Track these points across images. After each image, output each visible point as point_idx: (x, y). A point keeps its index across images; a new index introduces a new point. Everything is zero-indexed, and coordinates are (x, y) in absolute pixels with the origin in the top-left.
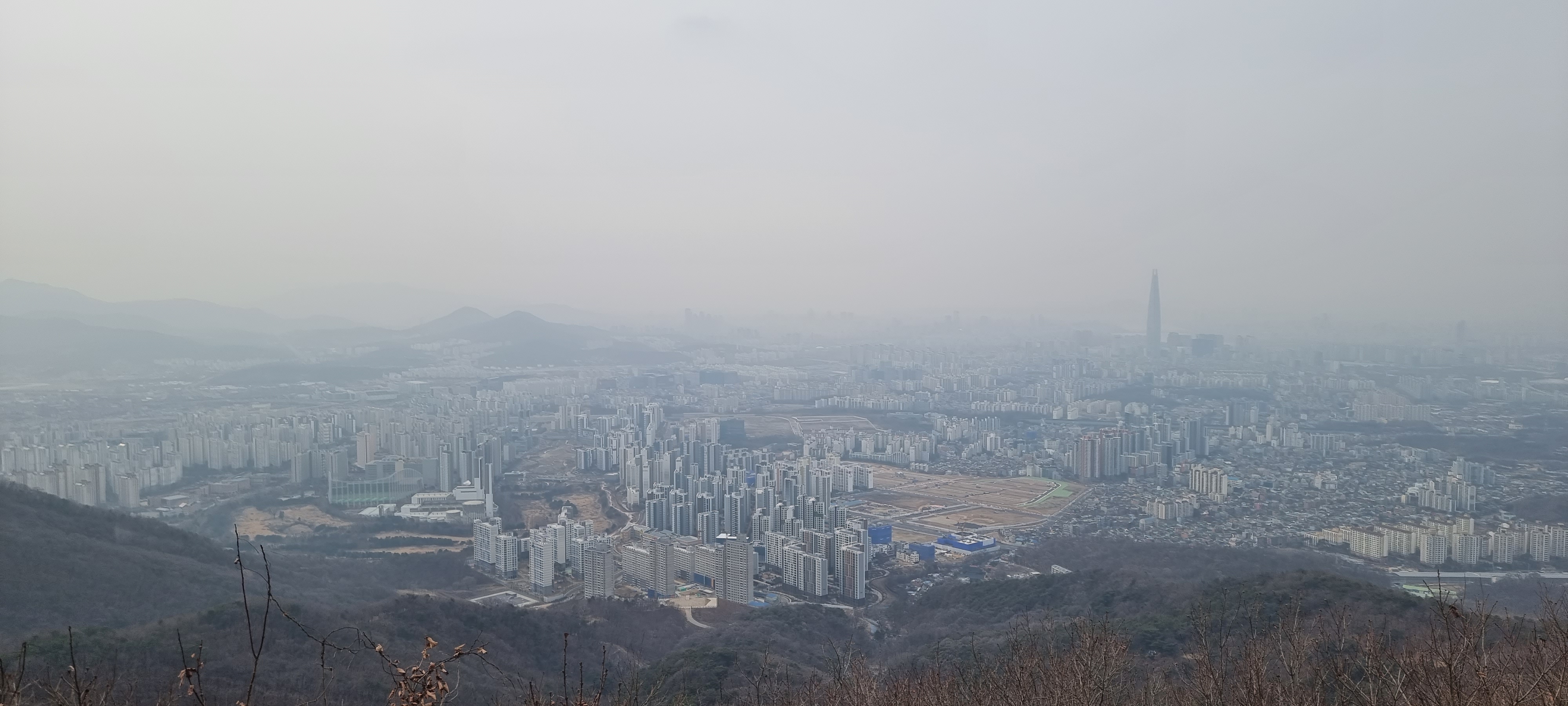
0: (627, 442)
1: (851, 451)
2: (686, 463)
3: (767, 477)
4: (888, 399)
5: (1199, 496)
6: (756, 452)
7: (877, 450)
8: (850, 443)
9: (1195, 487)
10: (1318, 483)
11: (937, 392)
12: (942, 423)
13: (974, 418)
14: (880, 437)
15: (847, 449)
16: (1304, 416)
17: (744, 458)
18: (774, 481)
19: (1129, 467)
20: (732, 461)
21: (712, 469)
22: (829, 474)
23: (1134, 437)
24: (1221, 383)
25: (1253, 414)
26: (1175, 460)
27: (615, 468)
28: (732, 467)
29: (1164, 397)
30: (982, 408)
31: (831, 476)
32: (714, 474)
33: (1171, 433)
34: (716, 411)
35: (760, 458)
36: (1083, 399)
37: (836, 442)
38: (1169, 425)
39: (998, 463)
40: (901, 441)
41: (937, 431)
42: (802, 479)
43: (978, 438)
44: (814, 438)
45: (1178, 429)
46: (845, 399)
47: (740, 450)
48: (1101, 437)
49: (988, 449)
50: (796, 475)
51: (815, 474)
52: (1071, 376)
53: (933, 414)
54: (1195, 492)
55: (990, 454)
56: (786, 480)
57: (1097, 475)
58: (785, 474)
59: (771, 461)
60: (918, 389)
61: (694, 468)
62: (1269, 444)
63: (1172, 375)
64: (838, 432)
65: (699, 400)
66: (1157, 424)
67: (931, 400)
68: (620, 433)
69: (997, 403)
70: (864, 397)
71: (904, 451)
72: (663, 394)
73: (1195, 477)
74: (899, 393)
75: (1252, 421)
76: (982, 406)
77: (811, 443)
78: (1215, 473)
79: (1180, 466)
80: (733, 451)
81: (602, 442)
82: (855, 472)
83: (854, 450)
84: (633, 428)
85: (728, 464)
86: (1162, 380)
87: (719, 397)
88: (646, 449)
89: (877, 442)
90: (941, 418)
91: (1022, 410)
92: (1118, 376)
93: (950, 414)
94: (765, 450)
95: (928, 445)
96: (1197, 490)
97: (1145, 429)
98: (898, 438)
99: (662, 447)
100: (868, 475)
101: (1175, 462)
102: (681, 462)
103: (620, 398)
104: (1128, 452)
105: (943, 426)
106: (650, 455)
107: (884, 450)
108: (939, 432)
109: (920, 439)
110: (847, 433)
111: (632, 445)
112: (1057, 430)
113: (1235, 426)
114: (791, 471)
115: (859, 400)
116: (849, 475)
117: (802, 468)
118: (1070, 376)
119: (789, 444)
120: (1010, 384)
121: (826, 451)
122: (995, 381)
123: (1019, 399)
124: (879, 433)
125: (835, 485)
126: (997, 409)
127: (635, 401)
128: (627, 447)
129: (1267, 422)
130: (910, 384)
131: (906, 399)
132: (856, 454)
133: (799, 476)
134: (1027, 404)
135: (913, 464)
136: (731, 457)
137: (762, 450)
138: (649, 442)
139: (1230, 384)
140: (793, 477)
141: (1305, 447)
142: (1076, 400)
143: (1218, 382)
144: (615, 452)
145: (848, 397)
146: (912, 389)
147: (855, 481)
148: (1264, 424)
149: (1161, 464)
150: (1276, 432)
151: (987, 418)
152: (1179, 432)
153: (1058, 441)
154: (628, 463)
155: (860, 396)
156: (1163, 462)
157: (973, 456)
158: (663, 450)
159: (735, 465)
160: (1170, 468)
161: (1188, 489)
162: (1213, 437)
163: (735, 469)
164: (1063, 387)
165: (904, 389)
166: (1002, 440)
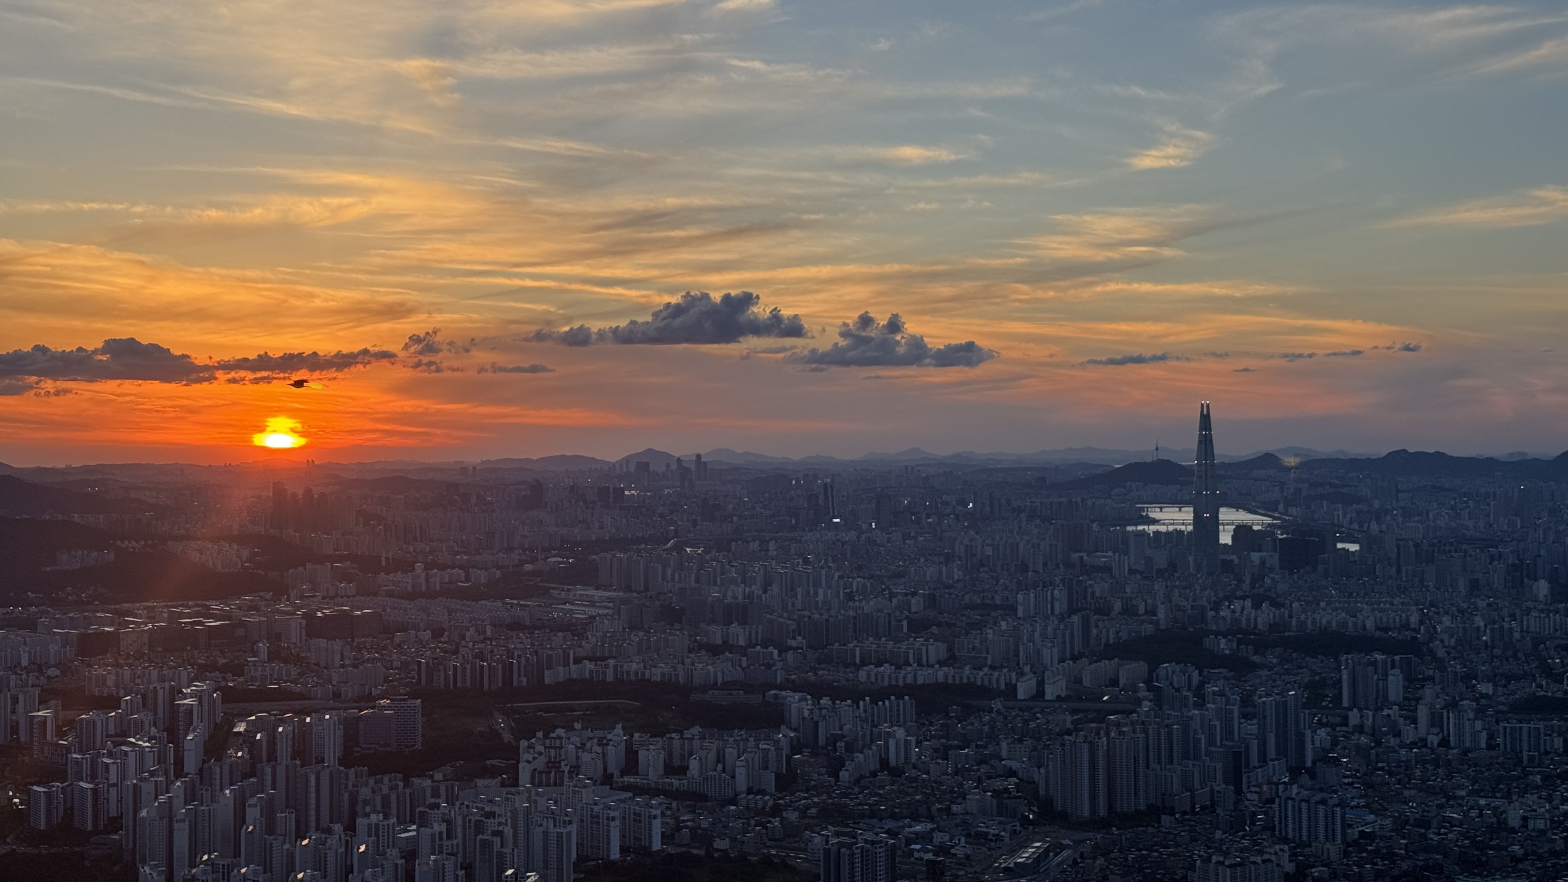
0: (141, 768)
1: (616, 773)
2: (269, 811)
3: (441, 833)
4: (693, 664)
5: (1295, 848)
6: (420, 781)
7: (671, 769)
8: (615, 755)
9: (1286, 831)
10: (1514, 818)
11: (791, 648)
12: (800, 711)
13: (864, 700)
14: (677, 743)
15: (609, 771)
16: (1486, 688)
17: (394, 797)
18: (455, 842)
19: (1163, 794)
20: (366, 803)
21: (324, 822)
22: (570, 822)
23: (1170, 734)
24: (1334, 624)
25: (1395, 683)
26: (1249, 777)
27: (115, 824)
28: (367, 815)
29: (1227, 652)
30: (879, 680)
31: (573, 829)
32: (329, 831)
33: (1240, 724)
34: (337, 696)
35: (428, 792)
36: (1074, 659)
37: (586, 757)
38: (1236, 709)
39: (910, 790)
40: (718, 752)
41: (791, 728)
42: (515, 836)
43: (872, 741)
44: (542, 749)
45: (1254, 716)
46: (607, 666)
47: (386, 779)
48: (1108, 734)
49: (893, 762)
50: (501, 828)
51: (541, 825)
52: (1052, 613)
53: (783, 693)
54: (1285, 840)
55: (896, 773)
56: (481, 840)
57: (1102, 811)
58: (479, 828)
59: (451, 802)
60: (754, 642)
61: (285, 818)
62: (1422, 743)
63: (1243, 609)
64: (591, 735)
65: (301, 675)
66: (1213, 706)
67: (779, 665)
68: (124, 748)
69: (909, 669)
70: (644, 661)
71: (724, 771)
72: (222, 661)
73: (1286, 811)
74: (715, 651)
75: (1392, 697)
76: (879, 676)
77: (534, 758)
78: (1323, 802)
79: (1258, 789)
80: (372, 781)
81: (86, 769)
82: (624, 818)
83: (623, 773)
84: (154, 738)
85: (359, 808)
86: (1224, 618)
87: (343, 666)
88: (182, 782)
89: (670, 755)
90: (800, 700)
91: (958, 682)
92: (1141, 610)
93: (816, 691)
94: (439, 776)
95: (772, 755)
96: (1290, 836)
97: (1191, 718)
98: (714, 746)
99: (218, 777)
100: (650, 823)
101: (1249, 782)
102: (258, 808)
103: (127, 671)
104: (1159, 763)
105: (804, 718)
106: (191, 795)
107: (683, 770)
108: (795, 730)
109: (757, 746)
110: (609, 736)
111: (152, 774)
112: (1026, 722)
113: (1360, 710)
114: (492, 820)
115: (635, 666)
116: (612, 824)
117: (515, 813)
118: (1049, 612)
119: (488, 762)
120: (934, 629)
121: (566, 775)
122: (905, 623)
123: (951, 660)
124: (674, 735)
125: (582, 845)
126: (909, 680)
127: (162, 679)
128: (141, 780)
129: (1418, 700)
130: (739, 634)
131: (730, 663)
132: (626, 779)
133: (508, 831)
134: (967, 670)
135: (742, 796)
136: (365, 792)
137: (432, 777)
138: (191, 764)
139: (1350, 624)
140: (496, 833)
141: (1490, 747)
142: (1062, 660)
143: (1329, 622)
144: (113, 791)
145: (612, 662)
146: (742, 643)
147: (623, 837)
148: (1413, 703)
149: (1224, 786)
150: (1436, 721)
151: (889, 699)
152: (1255, 721)
153: (1029, 742)
154: (144, 813)
155: (637, 658)
156: (1227, 784)
157: (862, 777)
158: (218, 782)
159: (375, 811)
160: (1239, 791)
161: (1273, 835)
162: (1318, 731)
163: (374, 818)
164: (1037, 635)
165: (725, 642)
166: (919, 743)
